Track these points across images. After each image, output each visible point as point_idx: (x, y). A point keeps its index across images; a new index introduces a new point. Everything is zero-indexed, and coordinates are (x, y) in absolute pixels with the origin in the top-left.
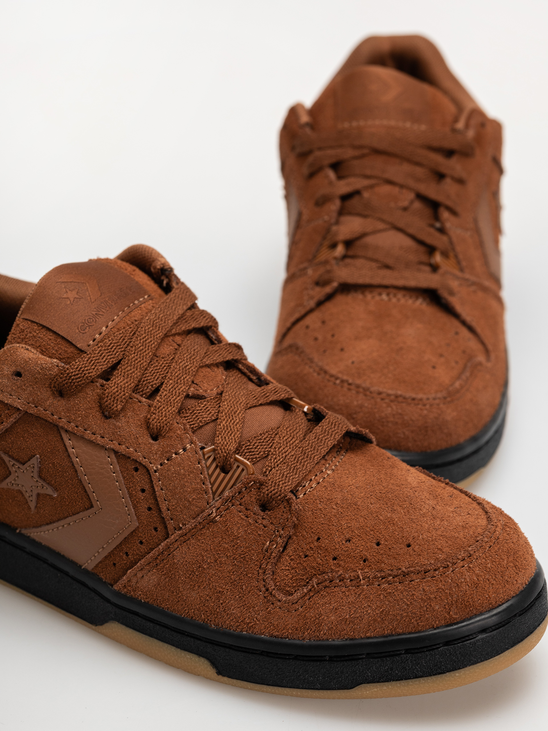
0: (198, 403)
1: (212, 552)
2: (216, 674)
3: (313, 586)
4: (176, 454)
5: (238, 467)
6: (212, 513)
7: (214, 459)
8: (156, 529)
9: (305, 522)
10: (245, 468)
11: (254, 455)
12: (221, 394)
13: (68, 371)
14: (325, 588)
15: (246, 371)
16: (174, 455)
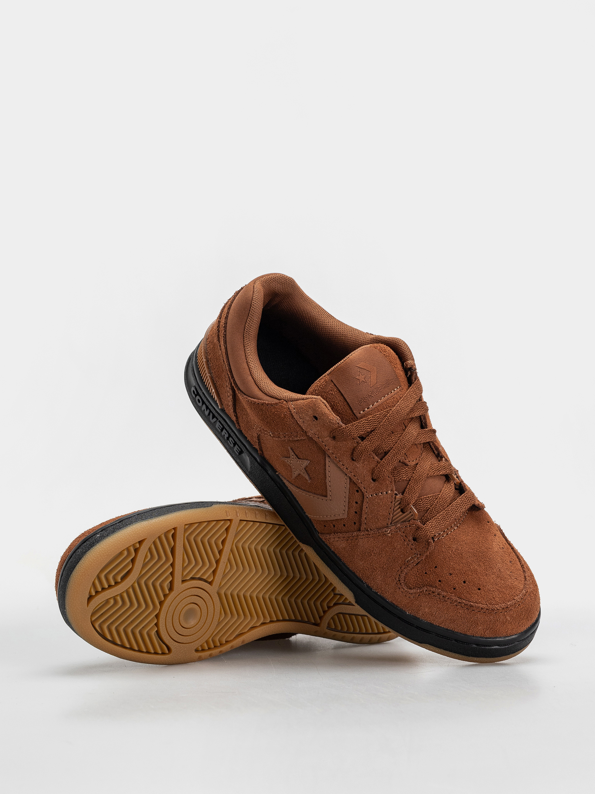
0: (403, 468)
1: (379, 549)
2: (354, 602)
3: (423, 591)
4: (381, 493)
5: (410, 512)
6: (388, 531)
7: (400, 503)
8: (355, 523)
9: (432, 555)
10: (413, 515)
11: (421, 508)
12: (417, 464)
13: (343, 429)
14: (429, 594)
15: (433, 447)
16: (380, 494)
